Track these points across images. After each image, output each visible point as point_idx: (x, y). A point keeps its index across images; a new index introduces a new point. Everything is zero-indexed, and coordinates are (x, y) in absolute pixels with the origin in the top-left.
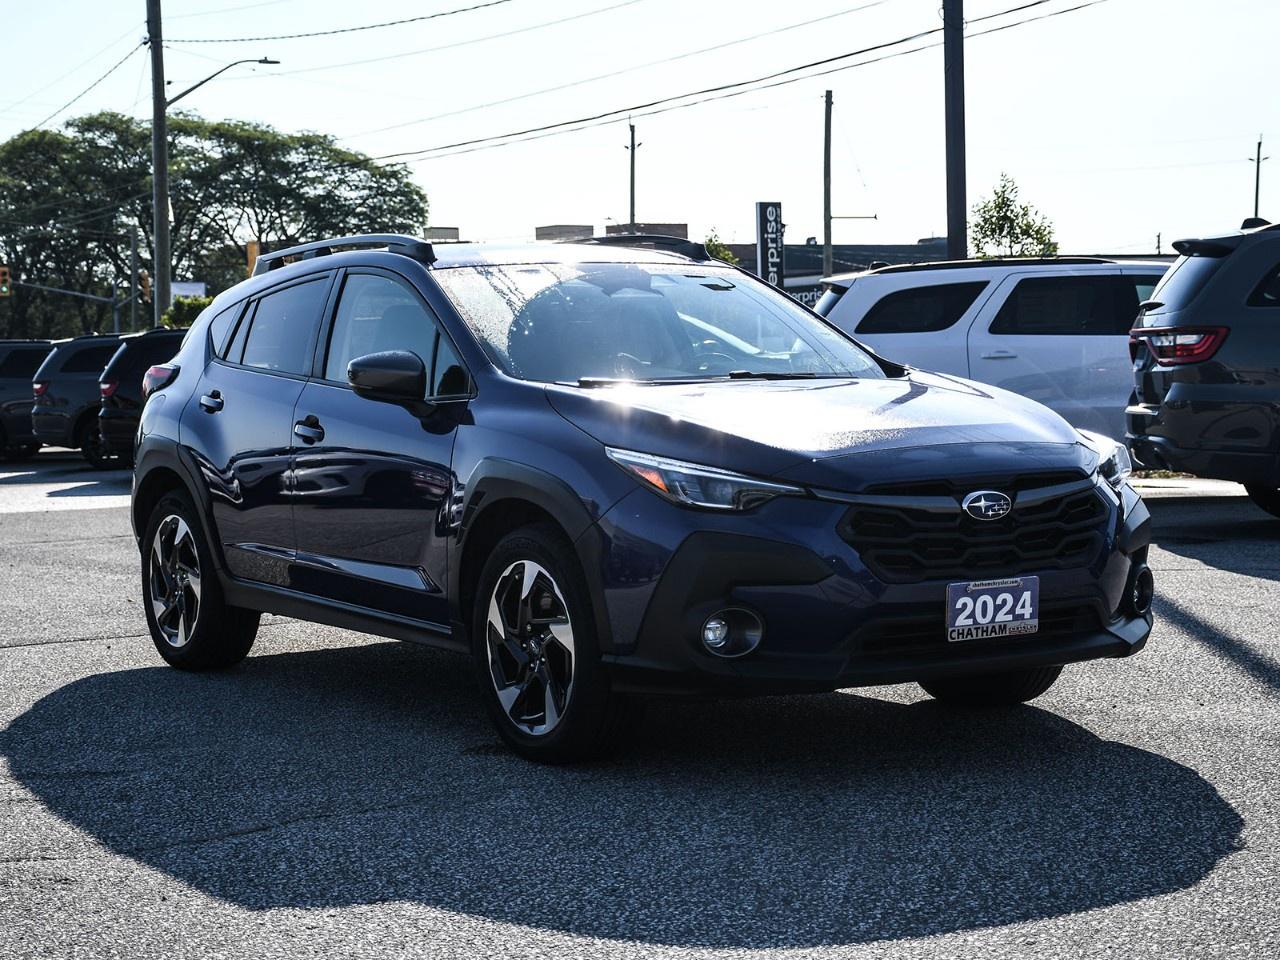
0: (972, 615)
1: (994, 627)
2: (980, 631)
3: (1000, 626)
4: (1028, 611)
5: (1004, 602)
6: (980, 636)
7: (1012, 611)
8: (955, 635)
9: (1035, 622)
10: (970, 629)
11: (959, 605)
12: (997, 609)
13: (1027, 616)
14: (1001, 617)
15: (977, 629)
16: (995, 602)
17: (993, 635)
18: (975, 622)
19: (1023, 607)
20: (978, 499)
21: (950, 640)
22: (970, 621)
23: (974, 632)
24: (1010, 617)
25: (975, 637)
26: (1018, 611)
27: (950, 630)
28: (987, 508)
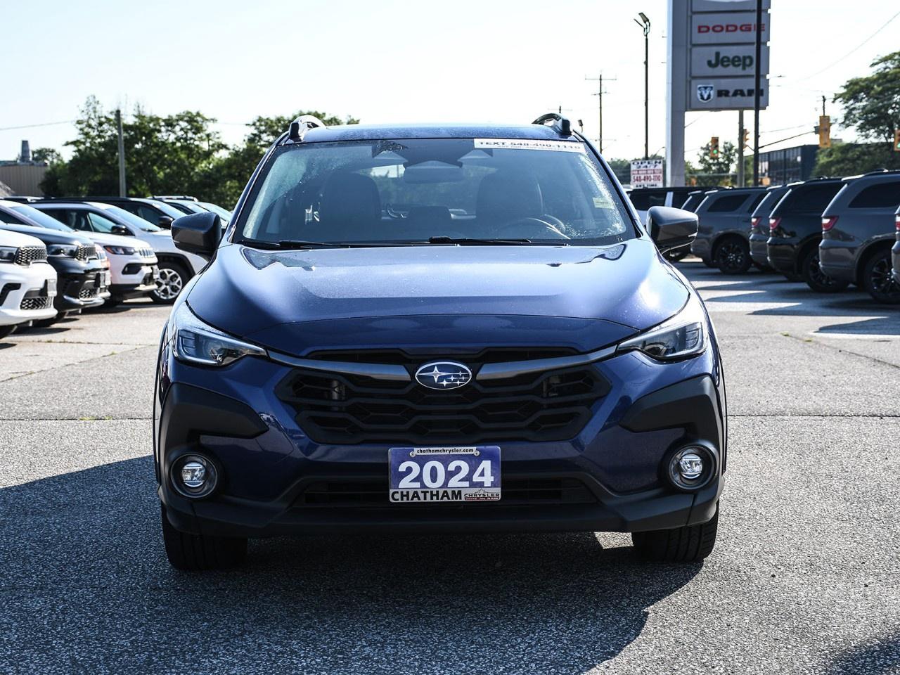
0: (419, 478)
1: (445, 492)
2: (428, 495)
3: (453, 492)
4: (488, 479)
5: (458, 469)
6: (428, 500)
7: (468, 478)
8: (397, 496)
9: (498, 490)
10: (416, 492)
11: (402, 468)
12: (450, 475)
13: (487, 484)
14: (454, 483)
15: (425, 493)
16: (446, 468)
17: (445, 499)
18: (423, 486)
19: (482, 474)
20: (431, 369)
21: (391, 500)
22: (417, 485)
23: (421, 496)
24: (466, 484)
25: (422, 500)
26: (476, 478)
27: (391, 491)
28: (441, 378)
